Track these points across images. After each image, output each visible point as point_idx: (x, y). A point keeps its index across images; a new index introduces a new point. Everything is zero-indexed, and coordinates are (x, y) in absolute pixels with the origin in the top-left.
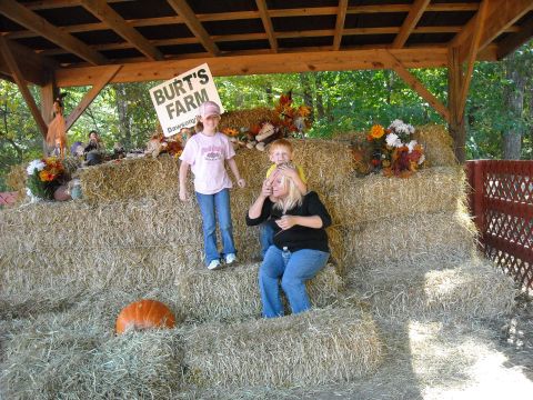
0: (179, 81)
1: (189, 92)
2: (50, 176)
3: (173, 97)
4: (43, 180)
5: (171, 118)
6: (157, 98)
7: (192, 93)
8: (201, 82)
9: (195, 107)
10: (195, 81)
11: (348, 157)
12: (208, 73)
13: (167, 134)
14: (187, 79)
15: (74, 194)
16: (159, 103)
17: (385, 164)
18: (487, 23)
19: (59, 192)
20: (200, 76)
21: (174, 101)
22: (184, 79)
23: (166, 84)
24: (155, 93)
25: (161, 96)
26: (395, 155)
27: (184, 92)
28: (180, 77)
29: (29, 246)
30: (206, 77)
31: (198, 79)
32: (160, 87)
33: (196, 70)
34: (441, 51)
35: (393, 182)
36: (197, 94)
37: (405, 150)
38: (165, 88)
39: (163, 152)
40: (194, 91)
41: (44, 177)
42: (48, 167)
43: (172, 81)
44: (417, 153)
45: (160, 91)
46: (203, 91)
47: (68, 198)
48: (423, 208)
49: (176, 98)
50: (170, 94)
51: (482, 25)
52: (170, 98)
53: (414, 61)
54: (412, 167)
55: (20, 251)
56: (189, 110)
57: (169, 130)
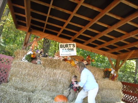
1: (69, 48)
2: (34, 56)
3: (65, 47)
4: (32, 57)
5: (63, 52)
6: (61, 46)
7: (70, 48)
9: (70, 51)
11: (103, 74)
13: (60, 55)
14: (70, 45)
15: (38, 63)
16: (61, 48)
17: (110, 77)
19: (34, 61)
20: (73, 45)
21: (65, 48)
22: (69, 45)
23: (64, 44)
24: (61, 45)
25: (62, 46)
26: (112, 76)
27: (68, 47)
28: (68, 44)
30: (74, 46)
31: (72, 46)
32: (62, 44)
33: (73, 44)
35: (111, 81)
36: (71, 49)
37: (114, 75)
38: (63, 45)
40: (71, 48)
41: (32, 56)
42: (34, 54)
43: (66, 44)
44: (116, 76)
45: (62, 45)
46: (73, 49)
47: (36, 63)
49: (66, 48)
50: (64, 46)
52: (64, 47)
53: (111, 57)
54: (115, 79)
55: (20, 73)
56: (68, 52)
57: (61, 55)
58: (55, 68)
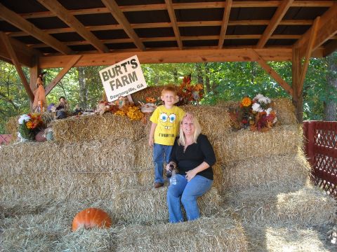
0: (119, 66)
1: (125, 74)
2: (33, 125)
3: (114, 76)
4: (29, 127)
5: (113, 89)
6: (104, 77)
7: (126, 74)
8: (133, 67)
9: (128, 83)
10: (129, 67)
12: (137, 61)
13: (110, 100)
14: (124, 65)
15: (48, 137)
16: (105, 80)
17: (251, 123)
18: (318, 33)
19: (38, 135)
20: (132, 63)
21: (115, 79)
22: (122, 65)
23: (110, 68)
24: (103, 74)
25: (107, 75)
26: (258, 117)
27: (121, 73)
28: (119, 64)
29: (18, 170)
30: (136, 64)
31: (131, 65)
32: (106, 70)
33: (129, 59)
34: (288, 50)
35: (256, 134)
36: (129, 75)
37: (265, 114)
38: (109, 71)
39: (106, 112)
40: (128, 73)
41: (29, 126)
42: (32, 119)
43: (114, 66)
44: (272, 116)
45: (106, 72)
46: (134, 73)
47: (45, 140)
48: (276, 152)
49: (116, 77)
50: (112, 75)
51: (315, 34)
52: (112, 77)
53: (271, 57)
54: (269, 126)
55: (12, 173)
56: (125, 85)
57: (111, 97)
58: (87, 137)
